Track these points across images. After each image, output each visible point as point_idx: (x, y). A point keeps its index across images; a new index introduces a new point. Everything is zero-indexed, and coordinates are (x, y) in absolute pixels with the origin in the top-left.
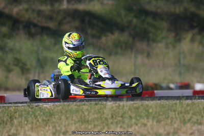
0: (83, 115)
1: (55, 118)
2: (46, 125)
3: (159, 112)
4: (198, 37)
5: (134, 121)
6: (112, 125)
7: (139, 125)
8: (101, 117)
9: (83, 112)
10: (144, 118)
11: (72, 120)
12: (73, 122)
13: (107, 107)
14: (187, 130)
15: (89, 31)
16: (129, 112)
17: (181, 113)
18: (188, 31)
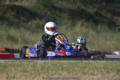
0: (24, 68)
1: (7, 69)
2: (2, 73)
3: (69, 67)
4: (86, 24)
5: (54, 72)
6: (41, 74)
7: (58, 74)
8: (35, 69)
9: (24, 66)
10: (60, 71)
11: (18, 70)
12: (18, 71)
13: (38, 63)
14: (86, 78)
15: (22, 18)
16: (52, 67)
17: (82, 68)
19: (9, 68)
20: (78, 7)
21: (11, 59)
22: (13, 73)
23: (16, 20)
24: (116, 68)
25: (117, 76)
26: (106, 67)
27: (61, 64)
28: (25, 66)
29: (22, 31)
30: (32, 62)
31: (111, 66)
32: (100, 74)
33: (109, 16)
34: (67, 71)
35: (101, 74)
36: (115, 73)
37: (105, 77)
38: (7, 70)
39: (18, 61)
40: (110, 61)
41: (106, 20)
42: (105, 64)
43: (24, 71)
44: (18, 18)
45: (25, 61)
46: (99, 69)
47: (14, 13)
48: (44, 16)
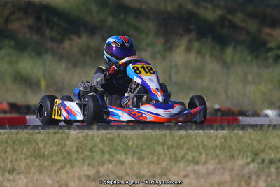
0: (37, 147)
3: (142, 146)
5: (107, 156)
6: (76, 163)
7: (114, 163)
8: (61, 151)
9: (37, 144)
10: (120, 154)
11: (22, 153)
12: (23, 156)
13: (71, 137)
14: (179, 171)
15: (48, 32)
16: (101, 145)
17: (172, 147)
18: (182, 36)
19: (1, 148)
20: (180, 6)
22: (10, 160)
23: (35, 37)
24: (250, 148)
25: (252, 165)
26: (227, 144)
27: (123, 138)
28: (40, 144)
29: (47, 64)
31: (238, 142)
32: (212, 162)
34: (137, 156)
35: (217, 161)
36: (247, 157)
37: (224, 168)
43: (37, 155)
44: (39, 31)
45: (43, 131)
46: (212, 151)
47: (30, 21)
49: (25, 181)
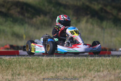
19: (14, 65)
20: (83, 4)
21: (16, 56)
22: (18, 70)
23: (21, 17)
26: (112, 63)
27: (67, 61)
28: (31, 63)
29: (26, 28)
30: (37, 58)
31: (116, 63)
32: (105, 71)
33: (115, 12)
34: (73, 68)
35: (107, 70)
37: (111, 74)
38: (13, 67)
39: (23, 57)
40: (115, 58)
41: (111, 17)
42: (111, 61)
43: (30, 68)
44: (22, 14)
45: (30, 57)
46: (105, 66)
47: (19, 10)
48: (49, 13)
49: (25, 79)
